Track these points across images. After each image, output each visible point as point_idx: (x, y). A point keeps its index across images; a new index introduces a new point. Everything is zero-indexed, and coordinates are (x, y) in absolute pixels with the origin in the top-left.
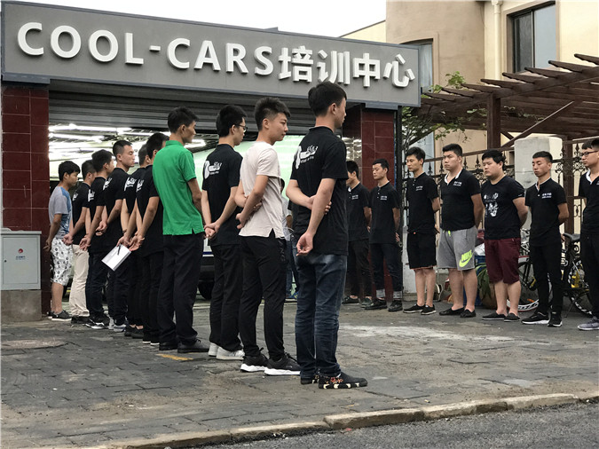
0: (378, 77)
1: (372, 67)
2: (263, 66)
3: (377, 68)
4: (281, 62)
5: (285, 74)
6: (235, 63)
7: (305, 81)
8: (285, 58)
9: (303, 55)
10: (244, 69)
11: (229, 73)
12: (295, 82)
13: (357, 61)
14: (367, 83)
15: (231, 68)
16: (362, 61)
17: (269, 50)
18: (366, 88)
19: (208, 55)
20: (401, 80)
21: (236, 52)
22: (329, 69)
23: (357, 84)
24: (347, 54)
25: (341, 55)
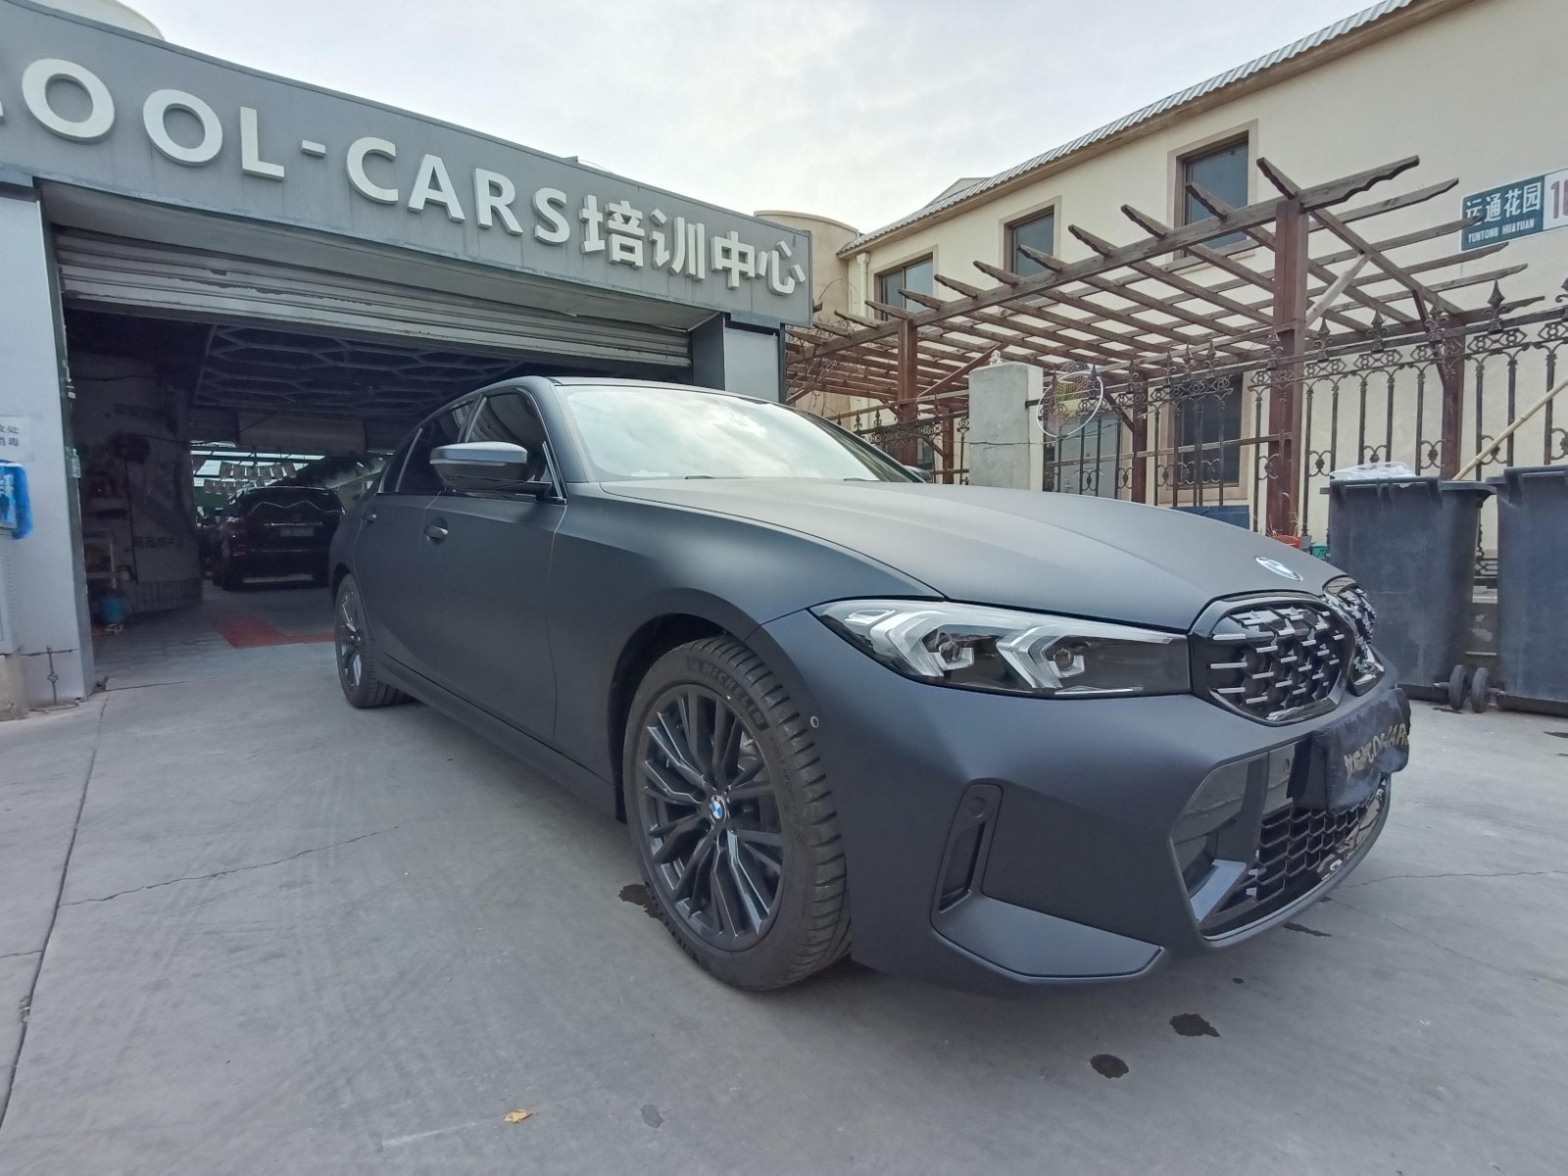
0: (752, 274)
1: (743, 256)
2: (551, 227)
3: (751, 258)
4: (585, 221)
5: (593, 243)
6: (495, 211)
7: (631, 265)
8: (593, 215)
9: (627, 219)
10: (514, 225)
11: (484, 228)
12: (614, 263)
13: (719, 243)
14: (735, 281)
15: (486, 219)
16: (727, 243)
17: (561, 197)
18: (732, 289)
19: (434, 183)
20: (783, 283)
21: (495, 189)
22: (671, 246)
23: (720, 280)
24: (701, 227)
25: (691, 227)
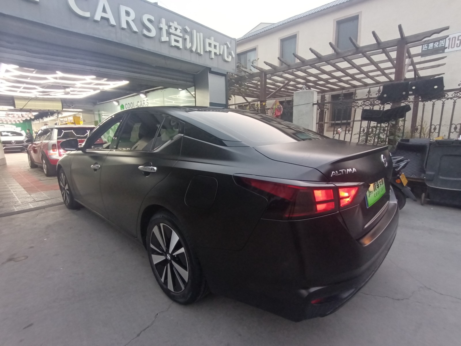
0: (218, 54)
2: (149, 30)
3: (218, 47)
4: (161, 29)
5: (165, 38)
6: (128, 23)
7: (178, 48)
8: (165, 27)
9: (176, 29)
10: (135, 29)
12: (172, 46)
15: (124, 25)
16: (210, 41)
17: (152, 18)
19: (104, 10)
20: (227, 57)
21: (128, 14)
22: (192, 41)
24: (202, 34)
25: (198, 34)
